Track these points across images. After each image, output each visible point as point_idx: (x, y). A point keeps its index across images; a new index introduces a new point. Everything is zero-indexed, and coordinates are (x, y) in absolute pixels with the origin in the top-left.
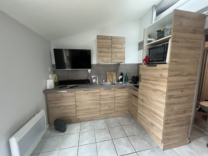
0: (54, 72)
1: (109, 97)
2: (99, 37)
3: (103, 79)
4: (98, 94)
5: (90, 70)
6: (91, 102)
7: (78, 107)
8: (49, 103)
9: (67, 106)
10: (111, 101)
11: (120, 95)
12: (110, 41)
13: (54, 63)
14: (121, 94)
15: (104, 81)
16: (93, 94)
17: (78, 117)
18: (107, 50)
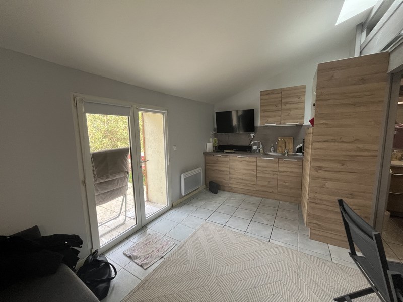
0: (215, 136)
1: (269, 169)
2: (263, 93)
3: (272, 147)
4: (255, 164)
5: (253, 135)
6: (245, 171)
7: (231, 174)
8: (207, 164)
9: (221, 171)
10: (271, 176)
11: (286, 170)
12: (280, 95)
13: (215, 126)
14: (289, 169)
15: (272, 150)
16: (248, 163)
17: (230, 185)
18: (274, 108)
